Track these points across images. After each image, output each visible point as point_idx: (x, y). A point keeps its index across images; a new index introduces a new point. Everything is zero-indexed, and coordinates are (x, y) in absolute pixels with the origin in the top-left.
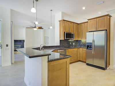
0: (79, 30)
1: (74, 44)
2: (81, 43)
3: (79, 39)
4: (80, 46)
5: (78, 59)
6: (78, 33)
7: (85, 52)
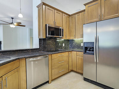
0: (71, 24)
1: (64, 45)
2: (74, 44)
3: (71, 38)
4: (73, 48)
5: (71, 68)
6: (69, 29)
7: (80, 57)
